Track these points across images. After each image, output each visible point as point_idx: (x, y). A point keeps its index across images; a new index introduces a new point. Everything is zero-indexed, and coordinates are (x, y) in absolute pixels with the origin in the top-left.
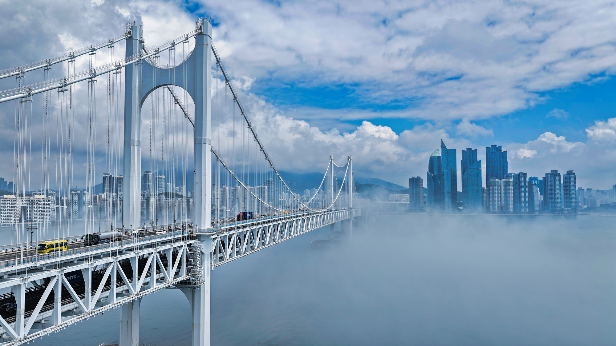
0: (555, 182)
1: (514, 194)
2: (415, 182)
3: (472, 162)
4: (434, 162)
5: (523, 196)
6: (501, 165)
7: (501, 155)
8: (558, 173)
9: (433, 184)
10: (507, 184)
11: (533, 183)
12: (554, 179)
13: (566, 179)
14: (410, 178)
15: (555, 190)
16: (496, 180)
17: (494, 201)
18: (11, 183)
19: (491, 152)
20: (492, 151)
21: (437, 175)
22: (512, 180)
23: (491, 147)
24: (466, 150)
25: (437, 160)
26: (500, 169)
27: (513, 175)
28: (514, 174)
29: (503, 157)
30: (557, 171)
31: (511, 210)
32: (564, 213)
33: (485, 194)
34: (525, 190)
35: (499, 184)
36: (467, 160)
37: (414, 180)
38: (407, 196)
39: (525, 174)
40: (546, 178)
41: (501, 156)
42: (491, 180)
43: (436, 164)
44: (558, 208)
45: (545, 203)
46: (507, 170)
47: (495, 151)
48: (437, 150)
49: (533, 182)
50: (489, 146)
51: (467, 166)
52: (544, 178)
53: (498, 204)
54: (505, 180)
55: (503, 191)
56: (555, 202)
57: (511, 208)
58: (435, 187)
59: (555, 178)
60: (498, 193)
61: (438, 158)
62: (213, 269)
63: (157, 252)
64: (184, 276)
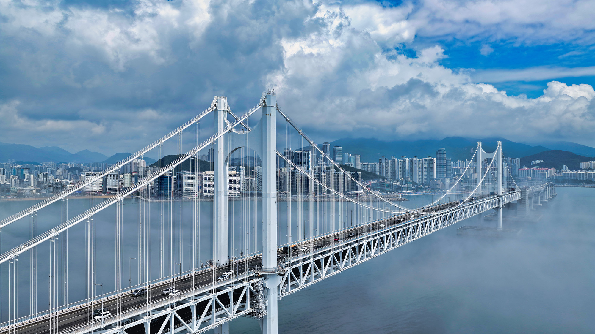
62: (280, 299)
63: (216, 297)
64: (248, 309)
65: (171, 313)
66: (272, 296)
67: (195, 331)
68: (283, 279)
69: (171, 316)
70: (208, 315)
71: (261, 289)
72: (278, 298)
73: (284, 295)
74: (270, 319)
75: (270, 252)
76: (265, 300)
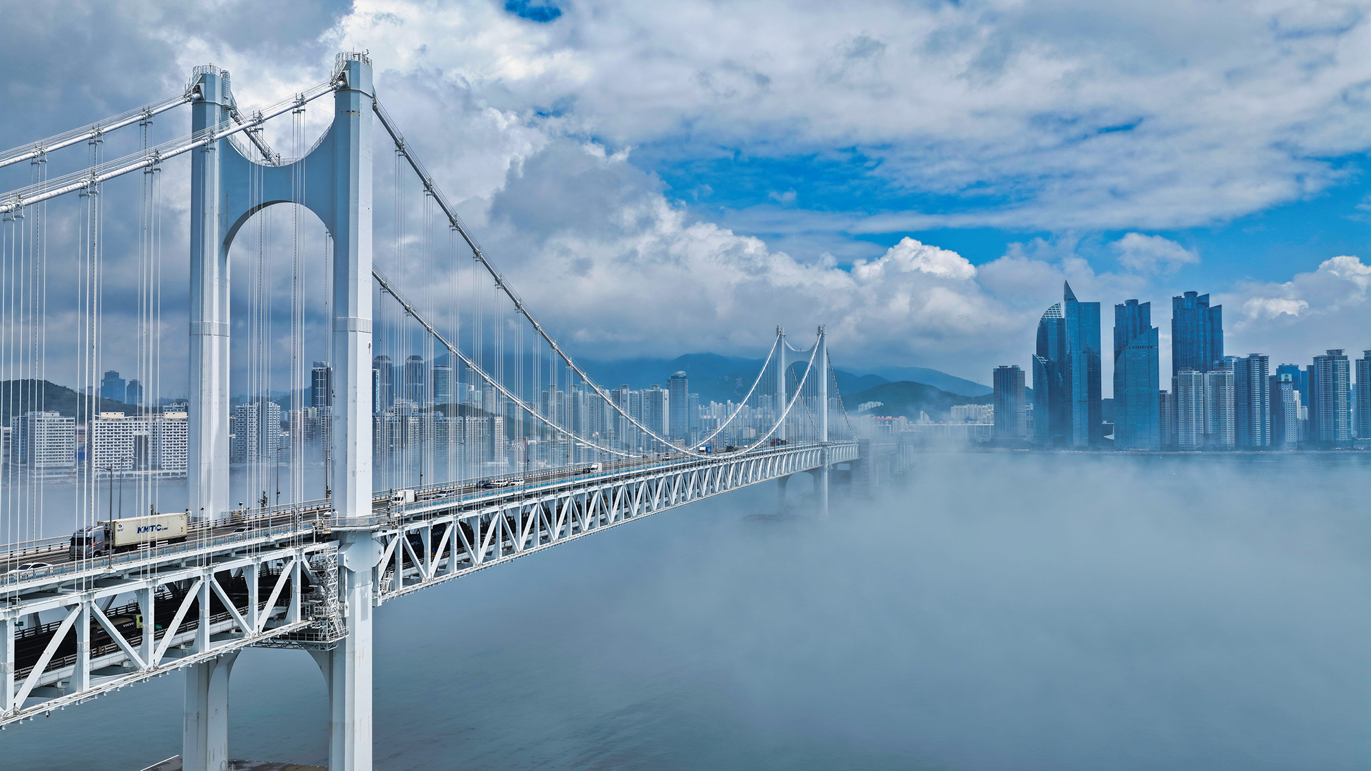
0: (1335, 378)
1: (1236, 405)
2: (1007, 377)
3: (1138, 330)
4: (1048, 333)
5: (1258, 410)
6: (1208, 338)
7: (1207, 315)
8: (1343, 357)
9: (1047, 382)
10: (1219, 382)
11: (1283, 380)
12: (1333, 370)
13: (1362, 371)
14: (994, 369)
15: (1335, 396)
16: (1194, 373)
17: (1187, 421)
18: (134, 384)
19: (1184, 309)
20: (1186, 307)
21: (1056, 361)
22: (1232, 373)
23: (1183, 297)
24: (1125, 305)
25: (1055, 327)
26: (1205, 347)
27: (1234, 361)
28: (1238, 358)
29: (1211, 319)
30: (1341, 350)
31: (1228, 441)
32: (1356, 450)
33: (1167, 404)
34: (1262, 395)
35: (1200, 382)
36: (1127, 327)
37: (1004, 372)
38: (989, 409)
39: (1263, 360)
40: (1316, 367)
41: (1207, 318)
42: (1181, 373)
43: (1053, 337)
44: (1343, 437)
45: (1311, 426)
46: (1221, 350)
47: (1193, 305)
48: (1058, 306)
49: (1283, 378)
50: (1179, 295)
51: (1127, 341)
52: (1309, 367)
53: (1198, 429)
54: (1215, 373)
55: (1209, 399)
56: (1336, 425)
57: (1229, 438)
58: (1050, 388)
59: (1335, 368)
60: (1197, 404)
61: (1058, 324)
62: (380, 604)
63: (213, 575)
64: (296, 622)
65: (82, 604)
66: (357, 590)
67: (151, 664)
68: (385, 549)
69: (82, 612)
70: (185, 631)
71: (331, 569)
72: (375, 601)
73: (387, 596)
74: (354, 653)
75: (354, 473)
76: (341, 602)
